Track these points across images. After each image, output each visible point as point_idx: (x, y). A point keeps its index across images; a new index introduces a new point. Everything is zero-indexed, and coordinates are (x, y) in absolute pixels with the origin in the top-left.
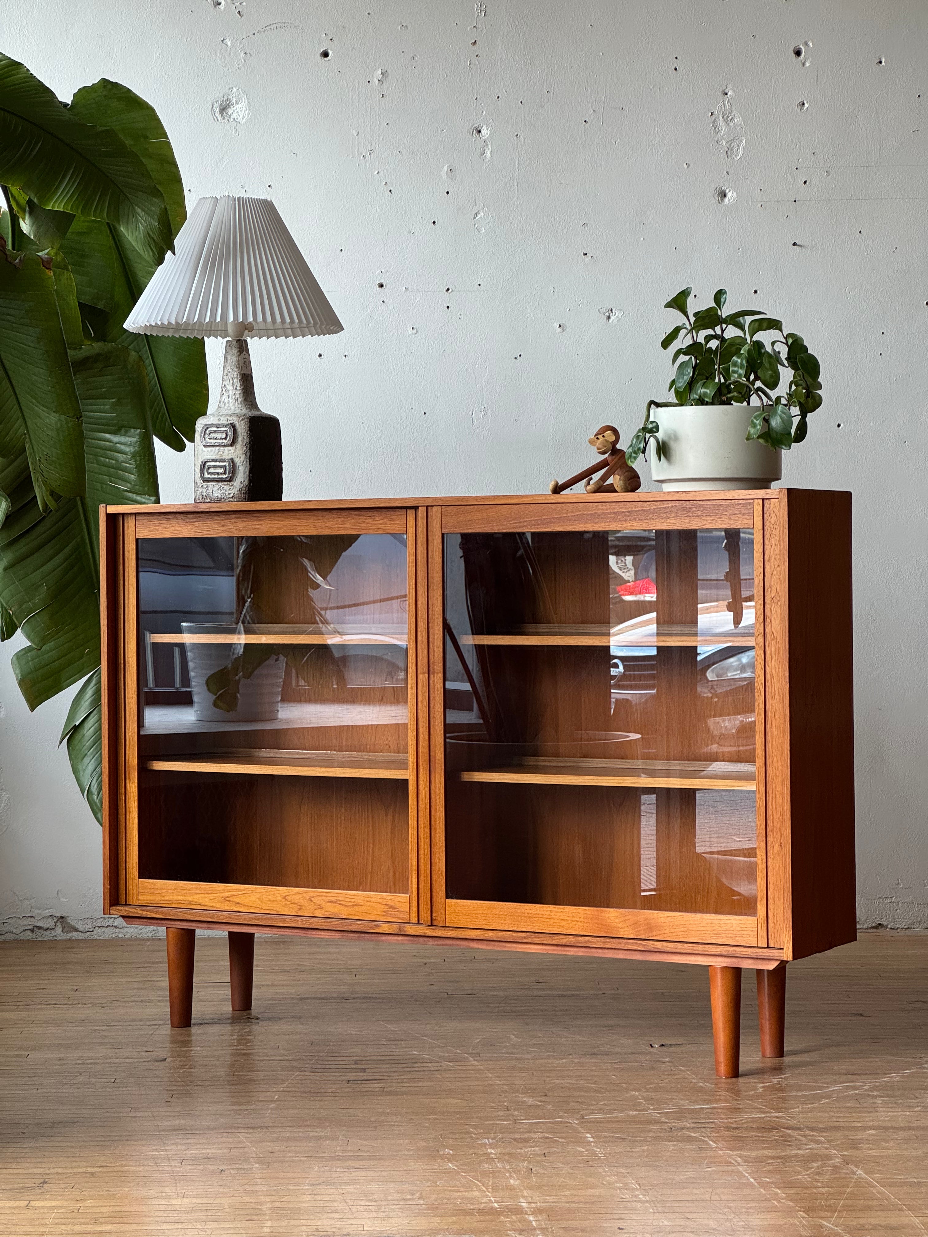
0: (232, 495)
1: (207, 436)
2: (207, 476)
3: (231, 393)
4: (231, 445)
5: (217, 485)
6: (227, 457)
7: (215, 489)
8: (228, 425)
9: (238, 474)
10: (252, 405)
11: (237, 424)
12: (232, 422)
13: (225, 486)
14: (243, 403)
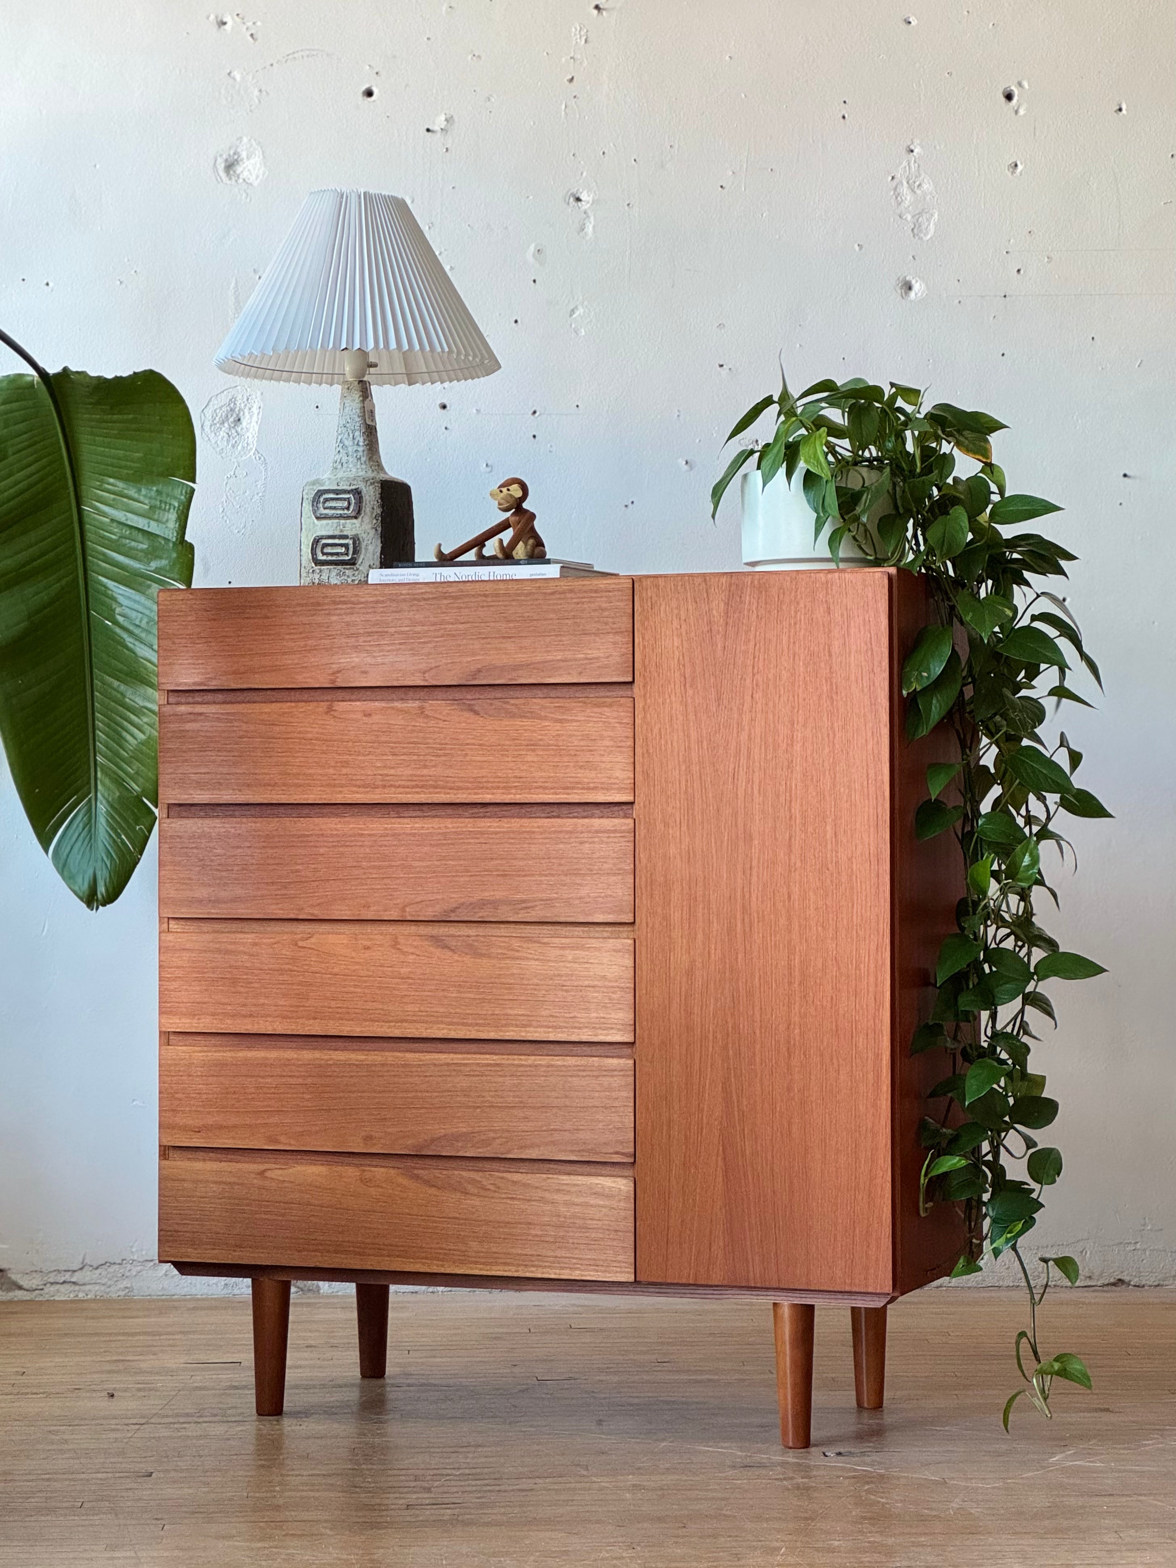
1: (321, 505)
3: (351, 450)
4: (356, 518)
5: (335, 570)
7: (334, 574)
9: (365, 556)
10: (379, 465)
11: (364, 489)
12: (357, 487)
13: (347, 571)
14: (367, 463)
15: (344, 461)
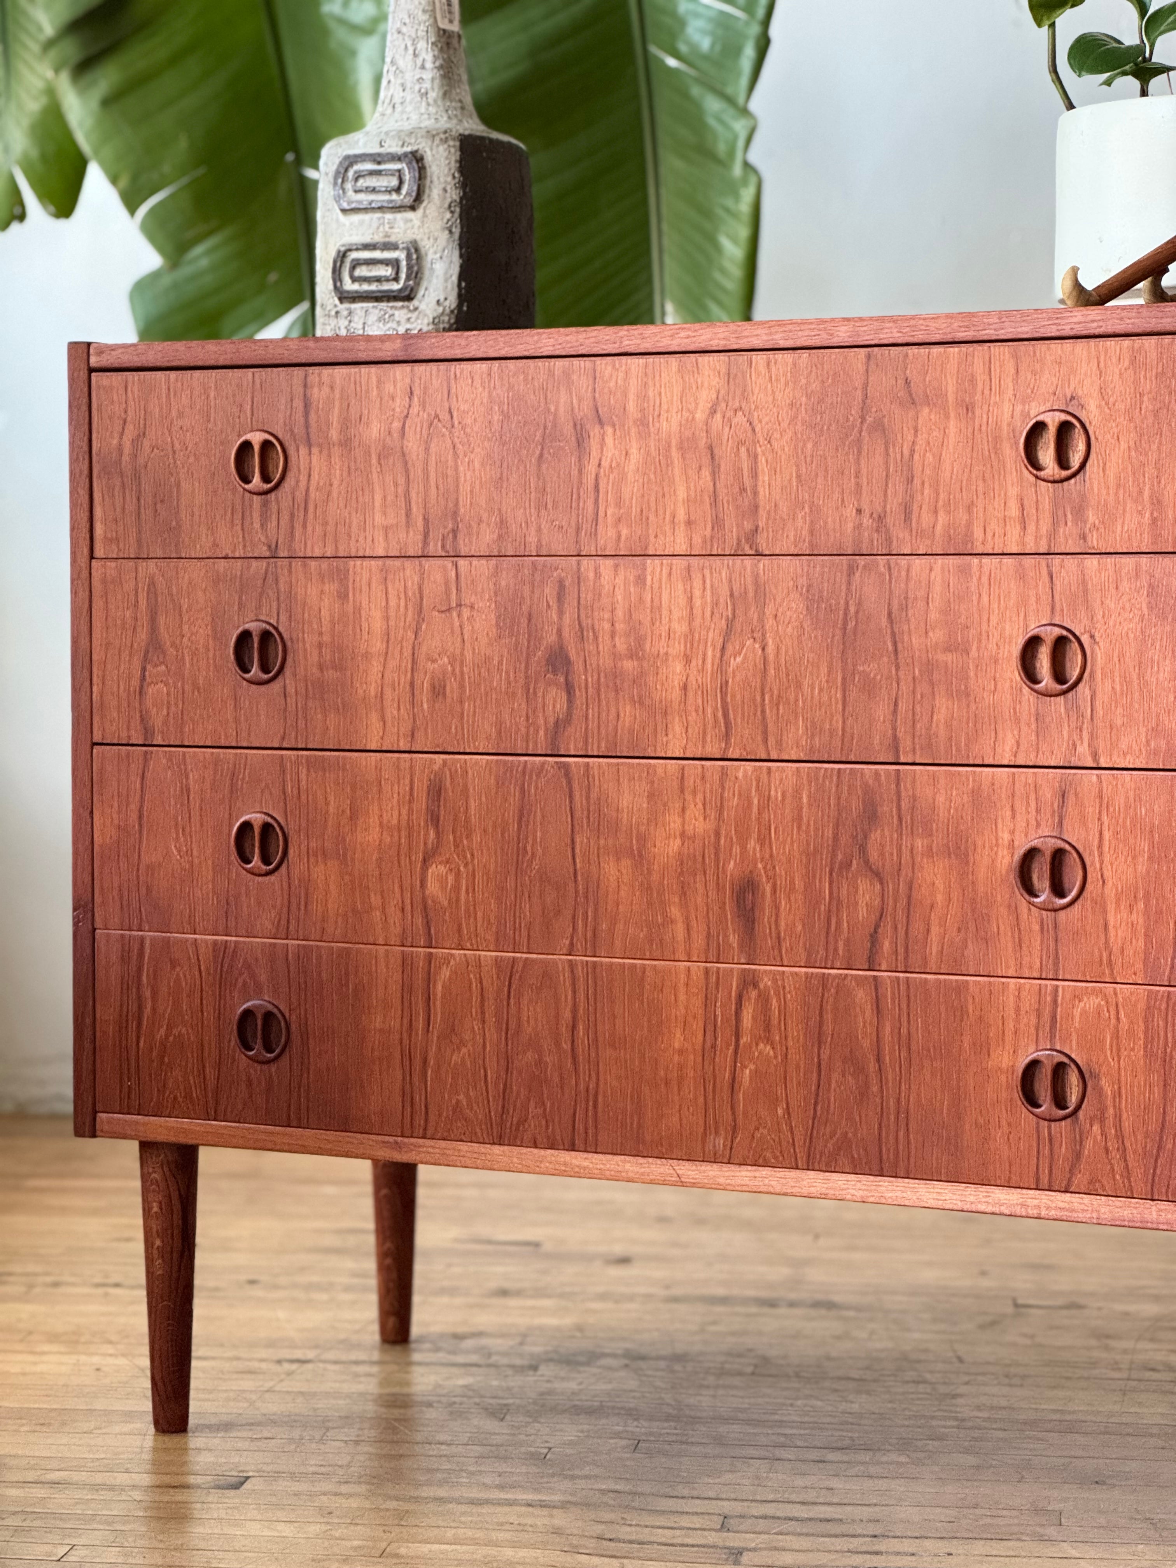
0: (414, 333)
1: (349, 186)
2: (349, 286)
3: (410, 76)
4: (413, 208)
5: (375, 310)
6: (403, 239)
7: (373, 317)
8: (406, 155)
9: (430, 282)
10: (463, 108)
11: (429, 153)
12: (415, 148)
13: (397, 313)
14: (439, 103)
15: (397, 100)
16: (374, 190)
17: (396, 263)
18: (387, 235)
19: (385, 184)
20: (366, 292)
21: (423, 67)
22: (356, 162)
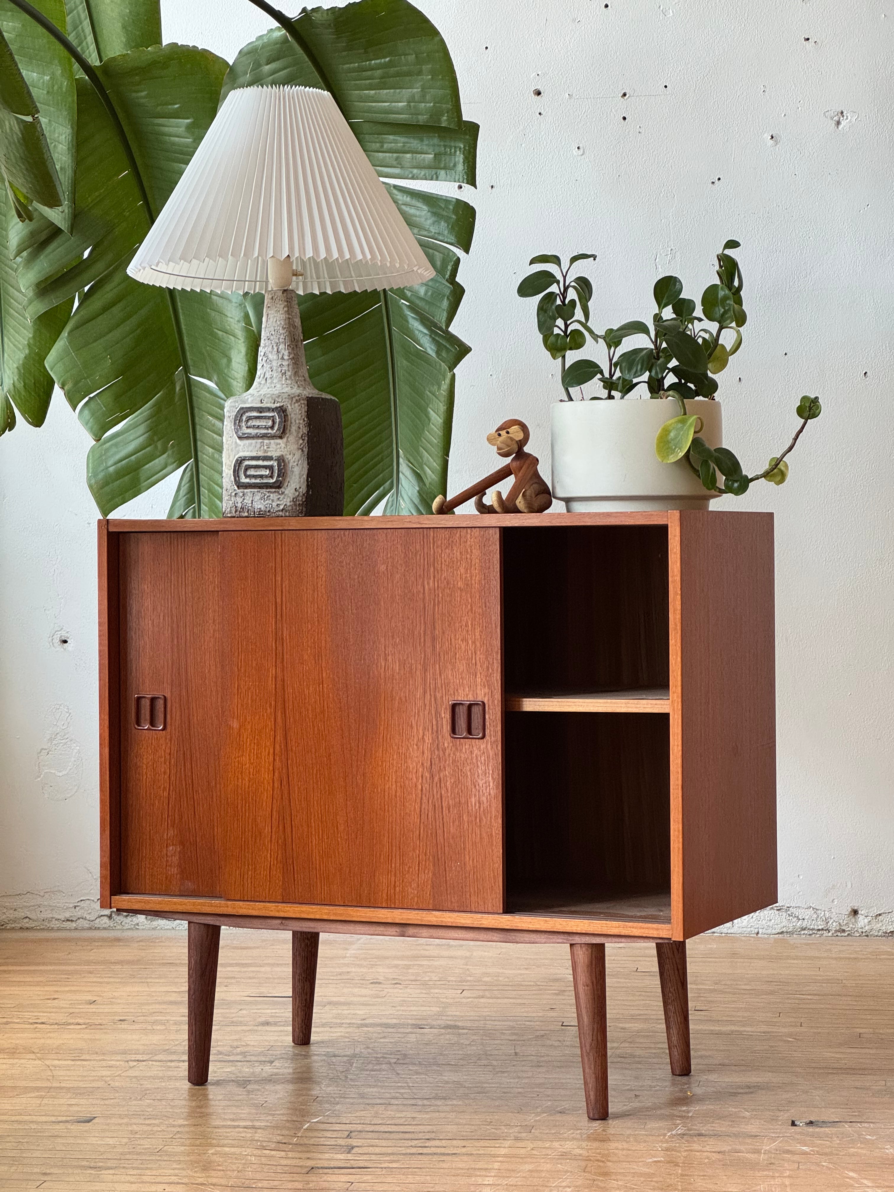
0: (282, 507)
1: (243, 424)
2: (243, 479)
4: (281, 438)
6: (275, 454)
7: (257, 497)
8: (277, 408)
9: (291, 478)
10: (305, 380)
11: (290, 407)
12: (282, 404)
13: (272, 495)
14: (293, 378)
15: (268, 376)
16: (258, 427)
17: (271, 468)
18: (265, 451)
19: (264, 424)
20: (254, 483)
21: (283, 358)
22: (247, 412)
